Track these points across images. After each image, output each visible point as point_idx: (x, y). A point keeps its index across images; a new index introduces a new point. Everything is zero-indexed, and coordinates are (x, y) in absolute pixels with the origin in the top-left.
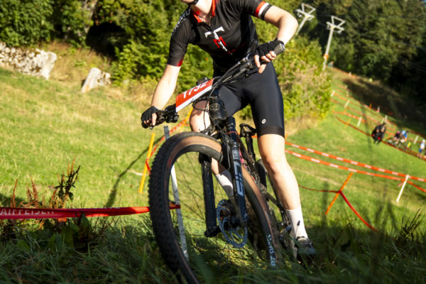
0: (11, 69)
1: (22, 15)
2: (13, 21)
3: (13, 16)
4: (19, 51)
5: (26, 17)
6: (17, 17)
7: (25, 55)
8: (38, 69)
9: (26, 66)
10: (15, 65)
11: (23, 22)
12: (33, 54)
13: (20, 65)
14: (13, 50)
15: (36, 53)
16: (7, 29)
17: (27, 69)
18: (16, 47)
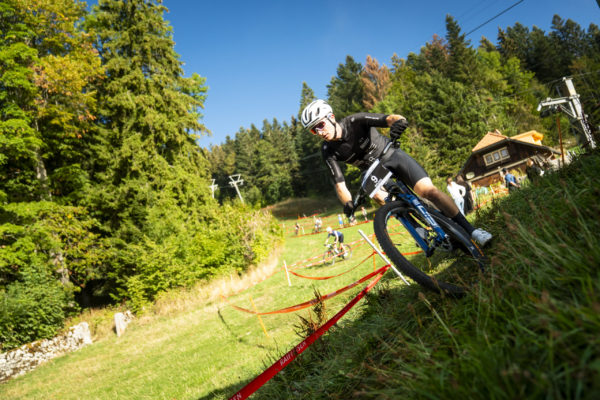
0: (63, 354)
1: (45, 310)
2: (42, 318)
3: (40, 314)
4: (60, 337)
5: (50, 310)
6: (43, 313)
7: (65, 337)
8: (81, 341)
9: (71, 344)
10: (64, 350)
11: (50, 314)
12: (70, 333)
13: (67, 347)
14: (55, 340)
15: (72, 331)
16: (41, 327)
17: (74, 347)
18: (56, 336)
